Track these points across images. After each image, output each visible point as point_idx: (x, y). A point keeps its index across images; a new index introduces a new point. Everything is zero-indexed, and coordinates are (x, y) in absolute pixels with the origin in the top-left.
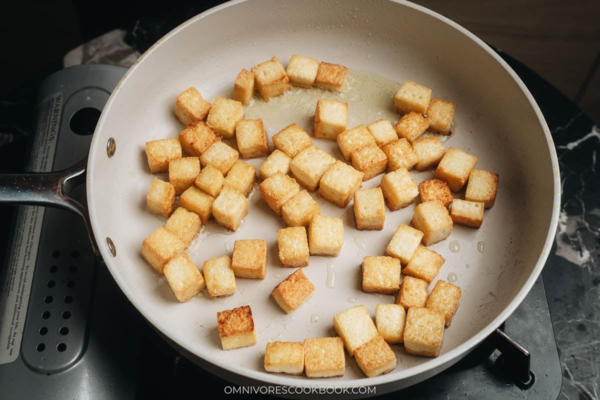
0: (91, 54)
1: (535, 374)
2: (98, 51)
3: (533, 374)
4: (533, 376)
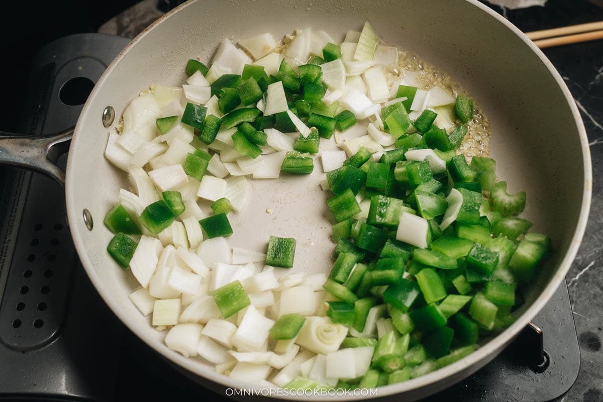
0: (125, 24)
1: (550, 356)
2: (132, 21)
3: (549, 357)
4: (548, 358)
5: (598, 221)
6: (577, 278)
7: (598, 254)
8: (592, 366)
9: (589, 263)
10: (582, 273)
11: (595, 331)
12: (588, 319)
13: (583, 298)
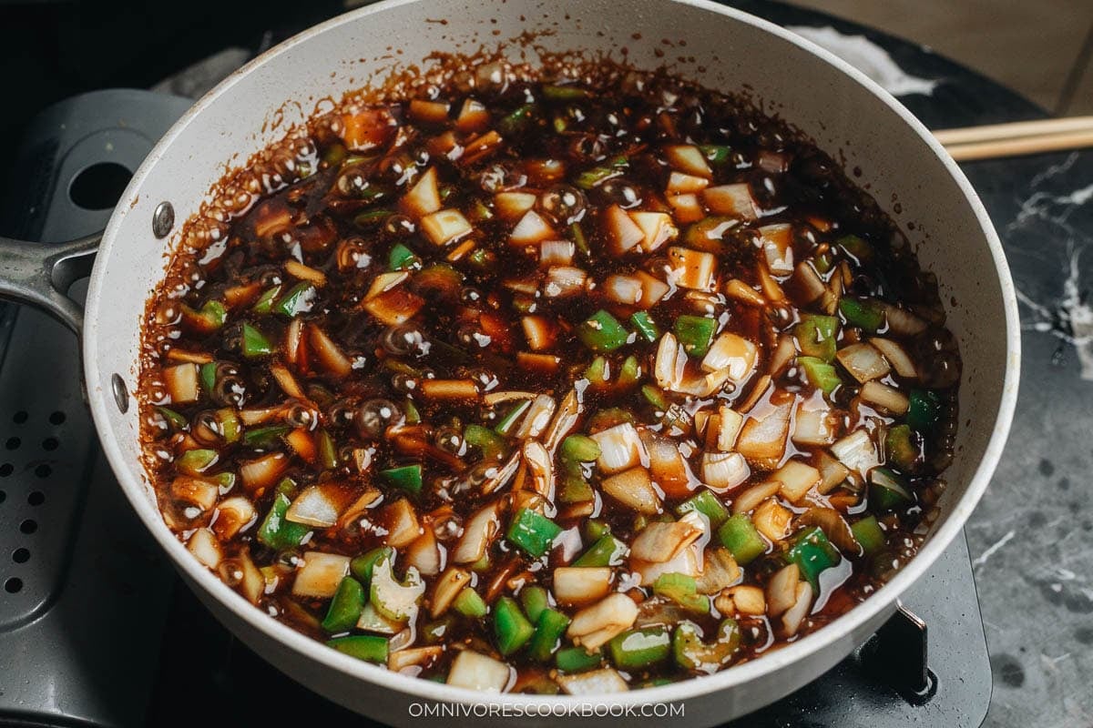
1: (938, 677)
3: (936, 678)
4: (934, 680)
5: (1021, 463)
6: (984, 558)
7: (1021, 519)
8: (1009, 713)
9: (1005, 534)
10: (992, 550)
11: (1015, 653)
12: (1002, 632)
13: (994, 594)
